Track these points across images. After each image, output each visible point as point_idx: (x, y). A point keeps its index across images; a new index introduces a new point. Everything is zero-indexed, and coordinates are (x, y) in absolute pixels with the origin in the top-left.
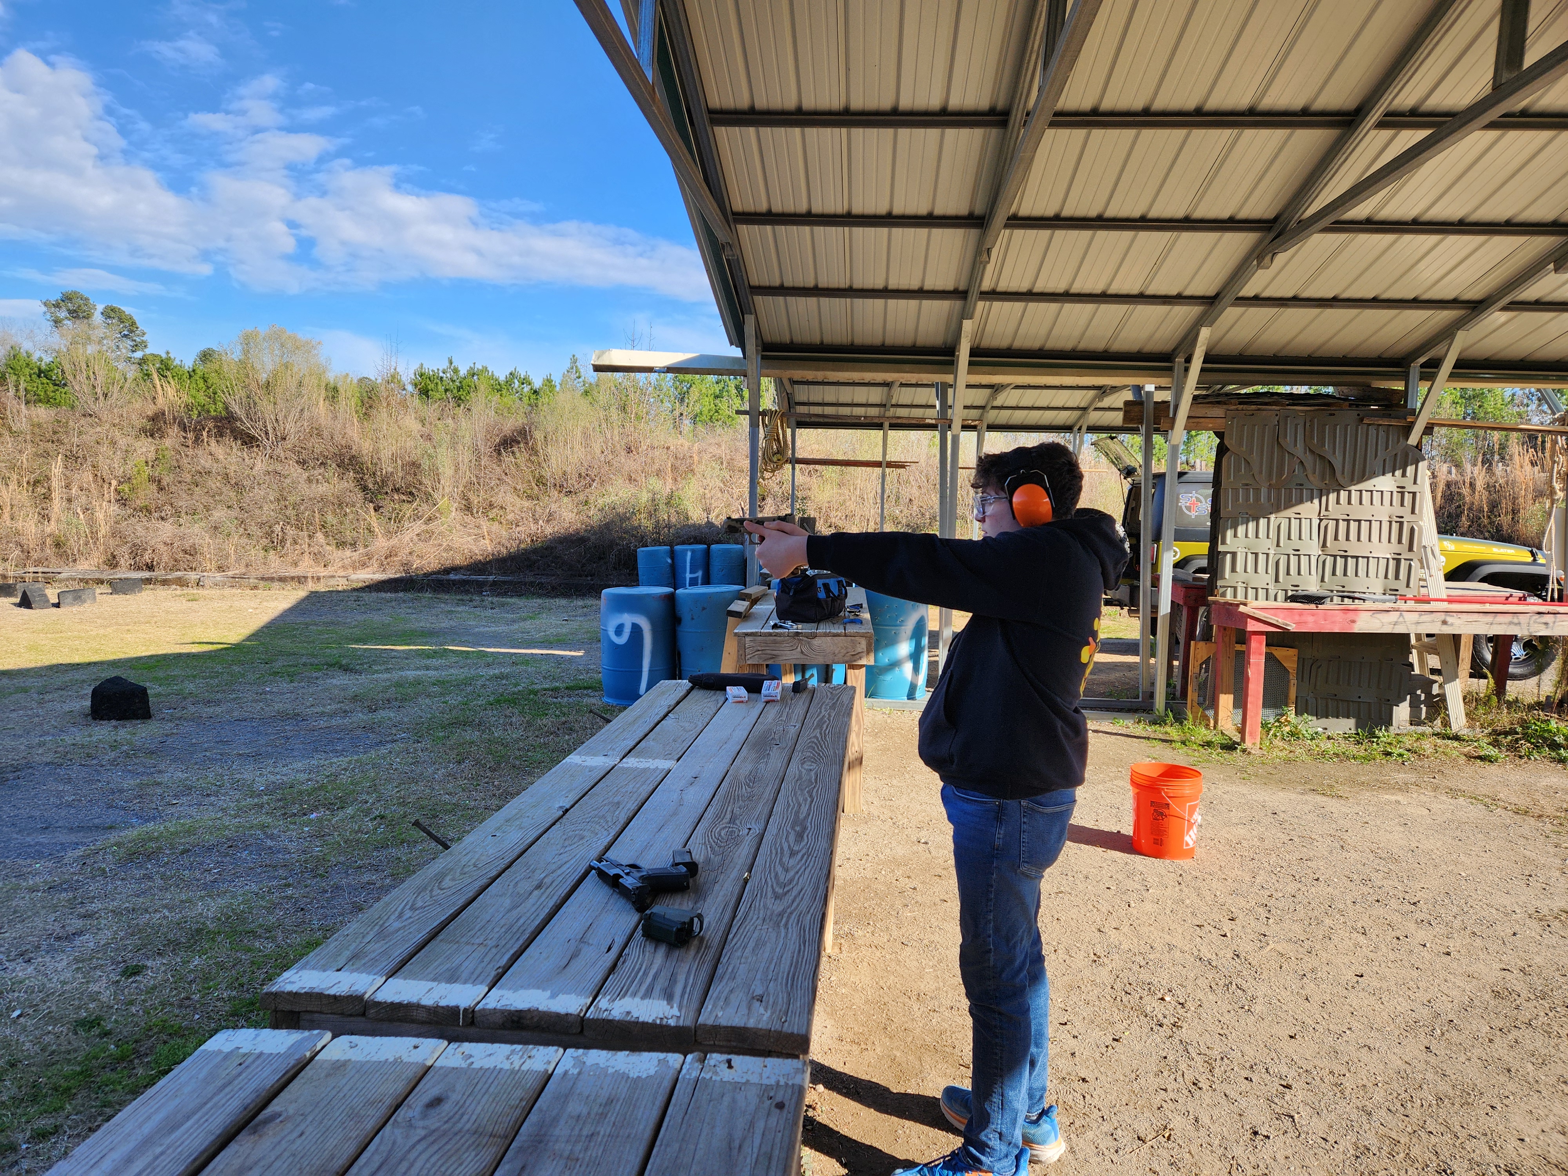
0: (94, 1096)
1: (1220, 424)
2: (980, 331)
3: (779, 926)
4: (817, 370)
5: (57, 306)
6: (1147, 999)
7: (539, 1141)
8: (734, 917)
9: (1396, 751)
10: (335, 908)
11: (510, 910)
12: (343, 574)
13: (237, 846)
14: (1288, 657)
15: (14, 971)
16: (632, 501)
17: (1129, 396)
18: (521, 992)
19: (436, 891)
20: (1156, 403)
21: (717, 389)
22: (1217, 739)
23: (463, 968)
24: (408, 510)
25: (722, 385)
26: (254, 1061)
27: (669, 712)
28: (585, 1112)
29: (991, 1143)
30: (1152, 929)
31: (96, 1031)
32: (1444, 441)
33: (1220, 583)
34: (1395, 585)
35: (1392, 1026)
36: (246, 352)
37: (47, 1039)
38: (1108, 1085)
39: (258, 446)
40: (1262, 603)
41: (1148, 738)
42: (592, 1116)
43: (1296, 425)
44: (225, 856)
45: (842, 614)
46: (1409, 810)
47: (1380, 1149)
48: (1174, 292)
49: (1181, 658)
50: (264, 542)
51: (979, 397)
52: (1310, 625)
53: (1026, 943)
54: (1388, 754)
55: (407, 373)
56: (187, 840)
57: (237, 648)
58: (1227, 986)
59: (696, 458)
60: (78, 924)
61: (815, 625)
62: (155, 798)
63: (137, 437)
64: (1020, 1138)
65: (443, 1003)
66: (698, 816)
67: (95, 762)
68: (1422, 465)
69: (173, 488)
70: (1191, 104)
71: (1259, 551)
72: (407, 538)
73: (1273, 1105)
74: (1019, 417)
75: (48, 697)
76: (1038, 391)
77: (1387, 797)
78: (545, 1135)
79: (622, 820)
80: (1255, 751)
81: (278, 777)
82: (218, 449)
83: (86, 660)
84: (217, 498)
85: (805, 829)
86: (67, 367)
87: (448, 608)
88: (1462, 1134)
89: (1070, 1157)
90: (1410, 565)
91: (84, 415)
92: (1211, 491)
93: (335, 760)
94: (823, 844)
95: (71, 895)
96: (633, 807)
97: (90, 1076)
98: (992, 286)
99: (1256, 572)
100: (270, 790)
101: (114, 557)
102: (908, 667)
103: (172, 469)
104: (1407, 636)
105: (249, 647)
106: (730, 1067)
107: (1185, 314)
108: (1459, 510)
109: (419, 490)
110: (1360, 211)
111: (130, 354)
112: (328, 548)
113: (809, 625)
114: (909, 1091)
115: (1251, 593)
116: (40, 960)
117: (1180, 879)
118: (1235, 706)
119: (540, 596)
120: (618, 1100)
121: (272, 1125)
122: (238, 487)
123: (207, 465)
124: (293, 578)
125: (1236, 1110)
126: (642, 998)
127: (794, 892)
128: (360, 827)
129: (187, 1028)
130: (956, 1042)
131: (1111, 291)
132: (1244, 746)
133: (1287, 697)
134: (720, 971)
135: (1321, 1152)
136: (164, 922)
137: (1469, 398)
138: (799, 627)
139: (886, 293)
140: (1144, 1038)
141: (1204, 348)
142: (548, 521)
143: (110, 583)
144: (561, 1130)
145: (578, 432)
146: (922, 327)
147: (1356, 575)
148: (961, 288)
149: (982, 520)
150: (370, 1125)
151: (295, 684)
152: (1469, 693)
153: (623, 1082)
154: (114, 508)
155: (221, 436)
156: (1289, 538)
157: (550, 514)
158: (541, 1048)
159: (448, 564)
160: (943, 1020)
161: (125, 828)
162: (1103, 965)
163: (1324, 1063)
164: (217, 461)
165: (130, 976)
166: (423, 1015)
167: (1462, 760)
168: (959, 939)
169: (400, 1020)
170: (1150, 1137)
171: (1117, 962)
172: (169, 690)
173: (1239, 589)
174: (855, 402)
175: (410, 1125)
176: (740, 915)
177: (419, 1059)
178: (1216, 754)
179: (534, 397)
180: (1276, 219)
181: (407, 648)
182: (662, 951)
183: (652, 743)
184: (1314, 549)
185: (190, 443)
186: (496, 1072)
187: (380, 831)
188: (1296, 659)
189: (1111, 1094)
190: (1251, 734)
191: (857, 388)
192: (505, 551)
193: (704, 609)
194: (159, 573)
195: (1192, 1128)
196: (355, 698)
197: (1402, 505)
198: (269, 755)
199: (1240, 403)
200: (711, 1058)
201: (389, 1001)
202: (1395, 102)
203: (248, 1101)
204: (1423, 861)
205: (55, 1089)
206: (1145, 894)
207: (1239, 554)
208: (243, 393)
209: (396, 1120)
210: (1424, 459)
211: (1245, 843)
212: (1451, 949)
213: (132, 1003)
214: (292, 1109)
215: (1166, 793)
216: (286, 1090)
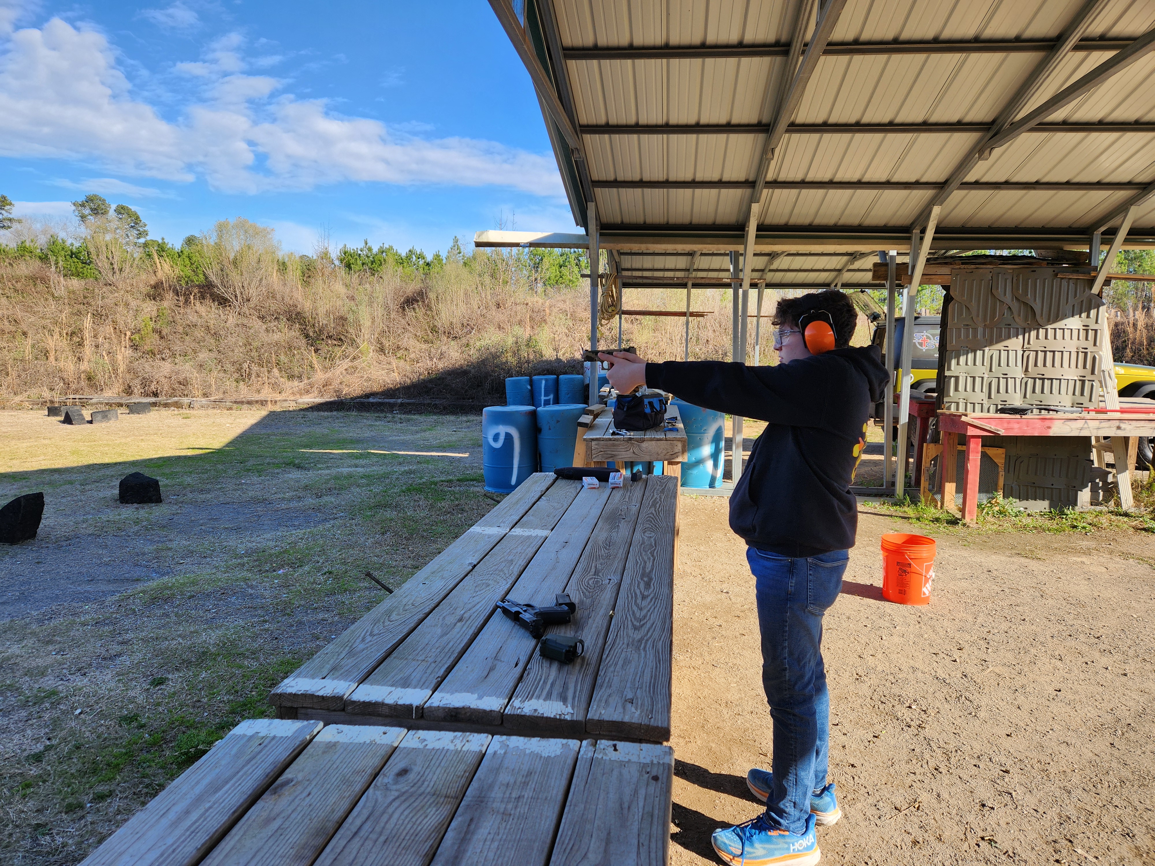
0: (136, 770)
1: (947, 280)
2: (764, 212)
3: (639, 650)
4: (641, 243)
5: (83, 205)
6: (898, 707)
7: (481, 801)
8: (605, 643)
9: (1081, 525)
10: (299, 637)
11: (442, 636)
12: (293, 398)
13: (227, 593)
14: (998, 455)
15: (74, 681)
16: (501, 343)
17: (877, 259)
18: (456, 694)
19: (387, 623)
20: (898, 264)
21: (561, 260)
22: (943, 516)
23: (412, 677)
24: (338, 351)
25: (564, 257)
26: (270, 742)
27: (542, 495)
28: (512, 781)
29: (787, 810)
30: (900, 656)
31: (135, 724)
32: (1111, 293)
33: (946, 399)
34: (1081, 400)
35: (1084, 728)
36: (220, 237)
37: (101, 729)
38: (871, 770)
39: (230, 306)
40: (978, 414)
41: (891, 516)
42: (518, 783)
43: (1006, 280)
44: (220, 600)
45: (662, 424)
46: (1092, 569)
47: (1078, 818)
48: (913, 180)
49: (915, 455)
50: (236, 375)
51: (760, 262)
52: (1016, 431)
53: (813, 664)
54: (1075, 527)
55: (335, 252)
56: (193, 589)
57: (219, 452)
58: (958, 698)
59: (548, 311)
60: (118, 648)
61: (643, 432)
62: (167, 559)
63: (144, 300)
64: (809, 807)
65: (400, 702)
66: (571, 570)
67: (123, 533)
68: (1102, 309)
69: (170, 337)
70: (930, 35)
71: (976, 375)
72: (338, 372)
73: (996, 785)
74: (790, 277)
75: (88, 487)
76: (805, 258)
77: (1075, 559)
78: (484, 797)
80: (973, 525)
81: (254, 544)
82: (202, 309)
83: (114, 461)
84: (202, 344)
85: (651, 579)
86: (92, 250)
87: (369, 422)
88: (1141, 807)
89: (845, 821)
90: (1092, 385)
91: (106, 285)
92: (938, 331)
93: (294, 532)
94: (666, 590)
95: (111, 628)
96: (523, 563)
97: (132, 756)
98: (774, 177)
99: (974, 391)
100: (249, 553)
101: (130, 387)
102: (710, 464)
103: (170, 323)
104: (1090, 438)
105: (228, 451)
106: (616, 750)
107: (922, 195)
108: (1124, 344)
109: (346, 337)
110: (1059, 115)
111: (136, 240)
112: (282, 379)
113: (638, 433)
114: (723, 772)
115: (970, 407)
116: (92, 674)
117: (919, 619)
118: (957, 491)
119: (435, 414)
120: (535, 773)
121: (287, 788)
122: (216, 335)
123: (194, 320)
124: (257, 402)
125: (968, 788)
126: (545, 700)
127: (648, 625)
128: (314, 580)
129: (199, 723)
130: (756, 737)
131: (865, 180)
132: (964, 521)
133: (996, 484)
134: (599, 681)
135: (1034, 820)
136: (180, 647)
137: (1131, 260)
138: (631, 434)
139: (693, 184)
140: (897, 736)
141: (936, 222)
142: (440, 359)
143: (128, 406)
144: (497, 793)
145: (461, 293)
146: (721, 209)
147: (1051, 393)
148: (751, 179)
149: (780, 349)
150: (358, 788)
151: (263, 478)
152: (1135, 481)
153: (538, 760)
154: (129, 352)
155: (203, 299)
156: (999, 365)
157: (442, 354)
158: (476, 735)
159: (368, 390)
160: (746, 721)
161: (149, 580)
162: (863, 682)
163: (1034, 754)
164: (201, 317)
165: (157, 685)
166: (386, 711)
167: (1131, 531)
168: (762, 662)
169: (370, 714)
170: (904, 808)
171: (874, 680)
172: (173, 482)
173: (961, 404)
174: (667, 267)
175: (386, 788)
176: (610, 641)
177: (389, 742)
178: (943, 528)
179: (427, 268)
180: (993, 122)
181: (341, 451)
182: (555, 666)
183: (531, 518)
184: (1019, 373)
185: (181, 304)
186: (443, 752)
187: (328, 582)
188: (1004, 456)
189: (874, 776)
190: (969, 512)
191: (668, 257)
192: (409, 381)
193: (558, 421)
194: (161, 399)
195: (935, 801)
196: (306, 488)
197: (1087, 339)
198: (247, 529)
199: (963, 264)
200: (601, 743)
201: (362, 700)
202: (1089, 30)
203: (268, 771)
204: (1103, 606)
205: (108, 765)
206: (894, 630)
207: (961, 378)
208: (218, 267)
209: (376, 785)
210: (1103, 304)
211: (967, 593)
212: (1127, 671)
213: (159, 704)
214: (300, 777)
215: (908, 556)
216: (295, 763)
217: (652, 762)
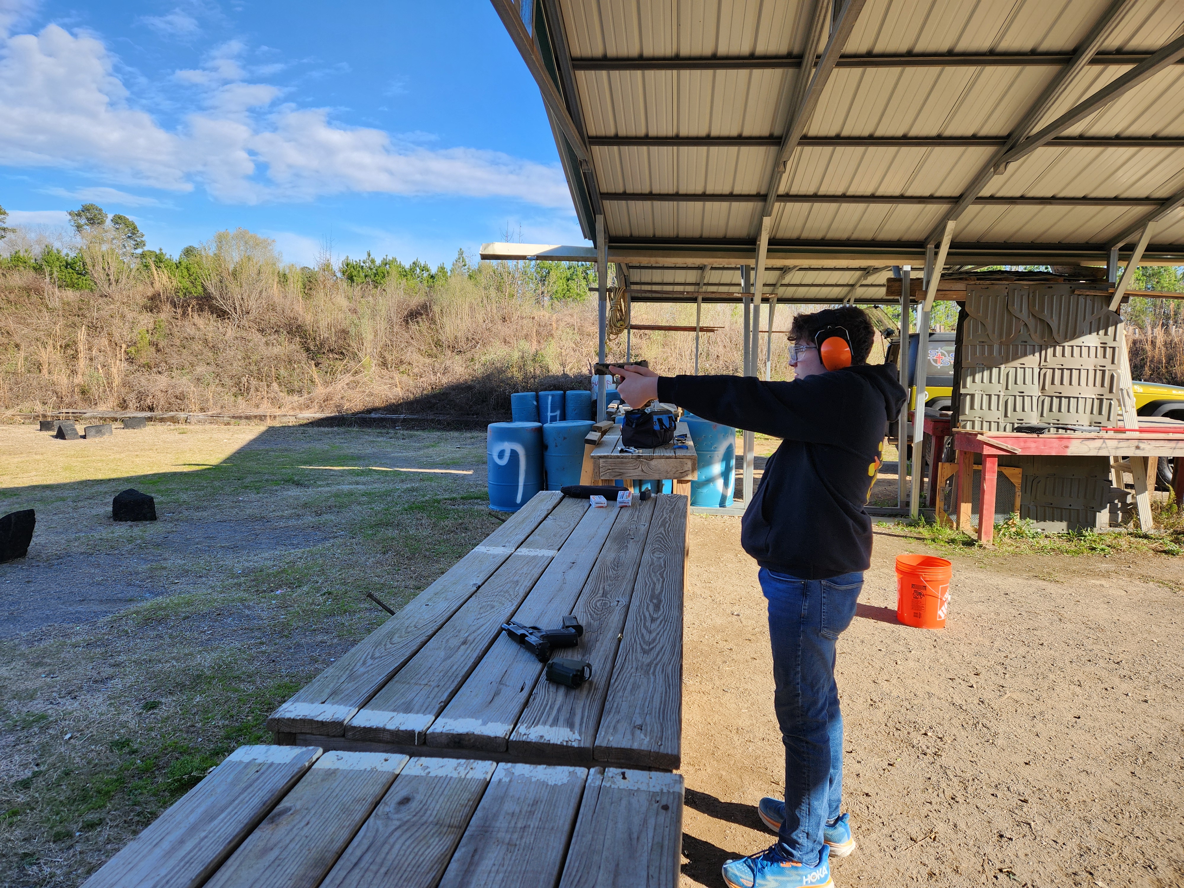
0: (127, 797)
1: (962, 296)
2: (776, 226)
3: (648, 674)
4: (651, 256)
5: (79, 215)
6: (913, 734)
7: (485, 831)
8: (613, 667)
9: (1100, 547)
10: (297, 660)
11: (445, 660)
12: (292, 413)
13: (223, 614)
14: (1014, 474)
15: (64, 705)
16: (507, 358)
17: (891, 275)
18: (460, 720)
19: (389, 646)
20: (912, 279)
21: (568, 273)
22: (959, 537)
23: (415, 702)
24: (340, 365)
25: (572, 270)
26: (268, 769)
27: (548, 514)
28: (517, 810)
29: (800, 841)
30: (915, 681)
31: (126, 750)
32: (1129, 310)
33: (961, 418)
34: (1097, 418)
35: (1104, 756)
36: (220, 248)
37: (91, 755)
38: (886, 799)
39: (229, 318)
40: (994, 433)
41: (906, 537)
42: (523, 812)
43: (1022, 296)
44: (215, 622)
45: (672, 442)
46: (1111, 592)
47: (1099, 849)
48: (927, 194)
49: (930, 475)
50: (234, 390)
51: (772, 277)
52: (1033, 450)
53: (826, 689)
54: (1093, 549)
55: (337, 264)
56: (187, 609)
57: (216, 468)
58: (975, 725)
59: (554, 325)
60: (110, 671)
61: (652, 450)
62: (162, 579)
63: (140, 312)
64: (823, 837)
65: (402, 728)
66: (578, 591)
67: (116, 552)
68: (1120, 326)
69: (167, 350)
70: (944, 47)
71: (992, 393)
72: (339, 387)
73: (1014, 815)
74: (802, 292)
75: (80, 504)
76: (817, 272)
77: (1093, 581)
78: (489, 827)
79: (522, 595)
80: (989, 546)
81: (251, 563)
82: (200, 321)
83: (107, 477)
84: (199, 357)
85: (660, 601)
86: (88, 261)
87: (371, 438)
88: (1162, 838)
89: (859, 852)
90: (1110, 404)
91: (101, 296)
92: (953, 348)
93: (293, 551)
94: (676, 613)
95: (103, 650)
96: (529, 584)
97: (123, 783)
98: (787, 191)
99: (990, 409)
100: (246, 573)
101: (125, 401)
102: (720, 482)
103: (167, 336)
104: (1108, 458)
105: (225, 468)
106: (624, 778)
107: (935, 210)
108: (1142, 362)
109: (348, 351)
110: (1075, 129)
111: (133, 251)
112: (281, 394)
113: (647, 450)
114: (734, 801)
115: (985, 425)
116: (83, 697)
117: (935, 643)
118: (974, 512)
119: (439, 430)
120: (541, 802)
121: (285, 816)
122: (214, 348)
123: (192, 333)
124: (255, 417)
125: (986, 819)
126: (551, 726)
127: (658, 649)
128: (313, 600)
129: (193, 748)
130: (768, 765)
131: (879, 193)
132: (980, 543)
133: (1013, 505)
134: (607, 706)
135: (1053, 851)
136: (173, 670)
137: (1149, 276)
138: (640, 452)
139: (704, 197)
140: (912, 764)
141: (950, 237)
142: (444, 374)
143: (123, 420)
144: (501, 823)
145: (466, 306)
146: (731, 223)
147: (1069, 411)
148: (762, 193)
149: (795, 365)
150: (358, 817)
151: (261, 495)
152: (1155, 502)
153: (544, 788)
154: (124, 365)
155: (202, 311)
156: (1016, 383)
157: (446, 369)
158: (480, 762)
159: (370, 406)
160: (757, 748)
161: (142, 600)
162: (878, 708)
163: (1053, 783)
164: (199, 329)
165: (150, 709)
166: (387, 737)
167: (1151, 553)
168: (774, 687)
169: (370, 740)
170: (919, 838)
171: (888, 706)
172: (169, 500)
173: (976, 423)
174: (676, 281)
175: (387, 817)
176: (618, 665)
177: (390, 770)
178: (958, 549)
179: (431, 280)
180: (1009, 136)
181: (341, 468)
182: (562, 691)
183: (538, 537)
184: (1035, 390)
185: (179, 316)
186: (446, 780)
187: (328, 603)
188: (1021, 475)
189: (889, 806)
190: (986, 533)
191: (678, 271)
192: (412, 396)
193: (565, 438)
194: (157, 413)
195: (952, 832)
196: (305, 505)
197: (1104, 357)
198: (244, 548)
199: (978, 279)
200: (609, 771)
201: (362, 726)
202: (1105, 44)
203: (265, 799)
204: (1123, 630)
205: (99, 792)
206: (909, 655)
207: (976, 396)
208: (217, 279)
209: (376, 814)
210: (1121, 321)
211: (984, 617)
212: (1148, 698)
213: (151, 729)
214: (299, 805)
215: (924, 578)
216: (293, 791)
217: (662, 790)
